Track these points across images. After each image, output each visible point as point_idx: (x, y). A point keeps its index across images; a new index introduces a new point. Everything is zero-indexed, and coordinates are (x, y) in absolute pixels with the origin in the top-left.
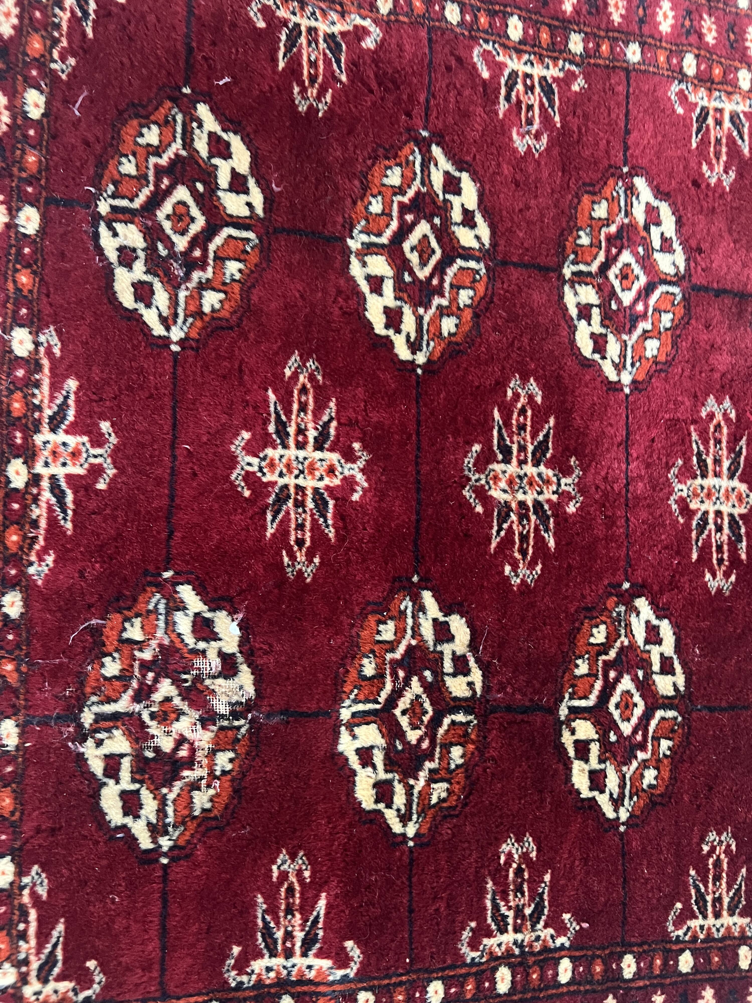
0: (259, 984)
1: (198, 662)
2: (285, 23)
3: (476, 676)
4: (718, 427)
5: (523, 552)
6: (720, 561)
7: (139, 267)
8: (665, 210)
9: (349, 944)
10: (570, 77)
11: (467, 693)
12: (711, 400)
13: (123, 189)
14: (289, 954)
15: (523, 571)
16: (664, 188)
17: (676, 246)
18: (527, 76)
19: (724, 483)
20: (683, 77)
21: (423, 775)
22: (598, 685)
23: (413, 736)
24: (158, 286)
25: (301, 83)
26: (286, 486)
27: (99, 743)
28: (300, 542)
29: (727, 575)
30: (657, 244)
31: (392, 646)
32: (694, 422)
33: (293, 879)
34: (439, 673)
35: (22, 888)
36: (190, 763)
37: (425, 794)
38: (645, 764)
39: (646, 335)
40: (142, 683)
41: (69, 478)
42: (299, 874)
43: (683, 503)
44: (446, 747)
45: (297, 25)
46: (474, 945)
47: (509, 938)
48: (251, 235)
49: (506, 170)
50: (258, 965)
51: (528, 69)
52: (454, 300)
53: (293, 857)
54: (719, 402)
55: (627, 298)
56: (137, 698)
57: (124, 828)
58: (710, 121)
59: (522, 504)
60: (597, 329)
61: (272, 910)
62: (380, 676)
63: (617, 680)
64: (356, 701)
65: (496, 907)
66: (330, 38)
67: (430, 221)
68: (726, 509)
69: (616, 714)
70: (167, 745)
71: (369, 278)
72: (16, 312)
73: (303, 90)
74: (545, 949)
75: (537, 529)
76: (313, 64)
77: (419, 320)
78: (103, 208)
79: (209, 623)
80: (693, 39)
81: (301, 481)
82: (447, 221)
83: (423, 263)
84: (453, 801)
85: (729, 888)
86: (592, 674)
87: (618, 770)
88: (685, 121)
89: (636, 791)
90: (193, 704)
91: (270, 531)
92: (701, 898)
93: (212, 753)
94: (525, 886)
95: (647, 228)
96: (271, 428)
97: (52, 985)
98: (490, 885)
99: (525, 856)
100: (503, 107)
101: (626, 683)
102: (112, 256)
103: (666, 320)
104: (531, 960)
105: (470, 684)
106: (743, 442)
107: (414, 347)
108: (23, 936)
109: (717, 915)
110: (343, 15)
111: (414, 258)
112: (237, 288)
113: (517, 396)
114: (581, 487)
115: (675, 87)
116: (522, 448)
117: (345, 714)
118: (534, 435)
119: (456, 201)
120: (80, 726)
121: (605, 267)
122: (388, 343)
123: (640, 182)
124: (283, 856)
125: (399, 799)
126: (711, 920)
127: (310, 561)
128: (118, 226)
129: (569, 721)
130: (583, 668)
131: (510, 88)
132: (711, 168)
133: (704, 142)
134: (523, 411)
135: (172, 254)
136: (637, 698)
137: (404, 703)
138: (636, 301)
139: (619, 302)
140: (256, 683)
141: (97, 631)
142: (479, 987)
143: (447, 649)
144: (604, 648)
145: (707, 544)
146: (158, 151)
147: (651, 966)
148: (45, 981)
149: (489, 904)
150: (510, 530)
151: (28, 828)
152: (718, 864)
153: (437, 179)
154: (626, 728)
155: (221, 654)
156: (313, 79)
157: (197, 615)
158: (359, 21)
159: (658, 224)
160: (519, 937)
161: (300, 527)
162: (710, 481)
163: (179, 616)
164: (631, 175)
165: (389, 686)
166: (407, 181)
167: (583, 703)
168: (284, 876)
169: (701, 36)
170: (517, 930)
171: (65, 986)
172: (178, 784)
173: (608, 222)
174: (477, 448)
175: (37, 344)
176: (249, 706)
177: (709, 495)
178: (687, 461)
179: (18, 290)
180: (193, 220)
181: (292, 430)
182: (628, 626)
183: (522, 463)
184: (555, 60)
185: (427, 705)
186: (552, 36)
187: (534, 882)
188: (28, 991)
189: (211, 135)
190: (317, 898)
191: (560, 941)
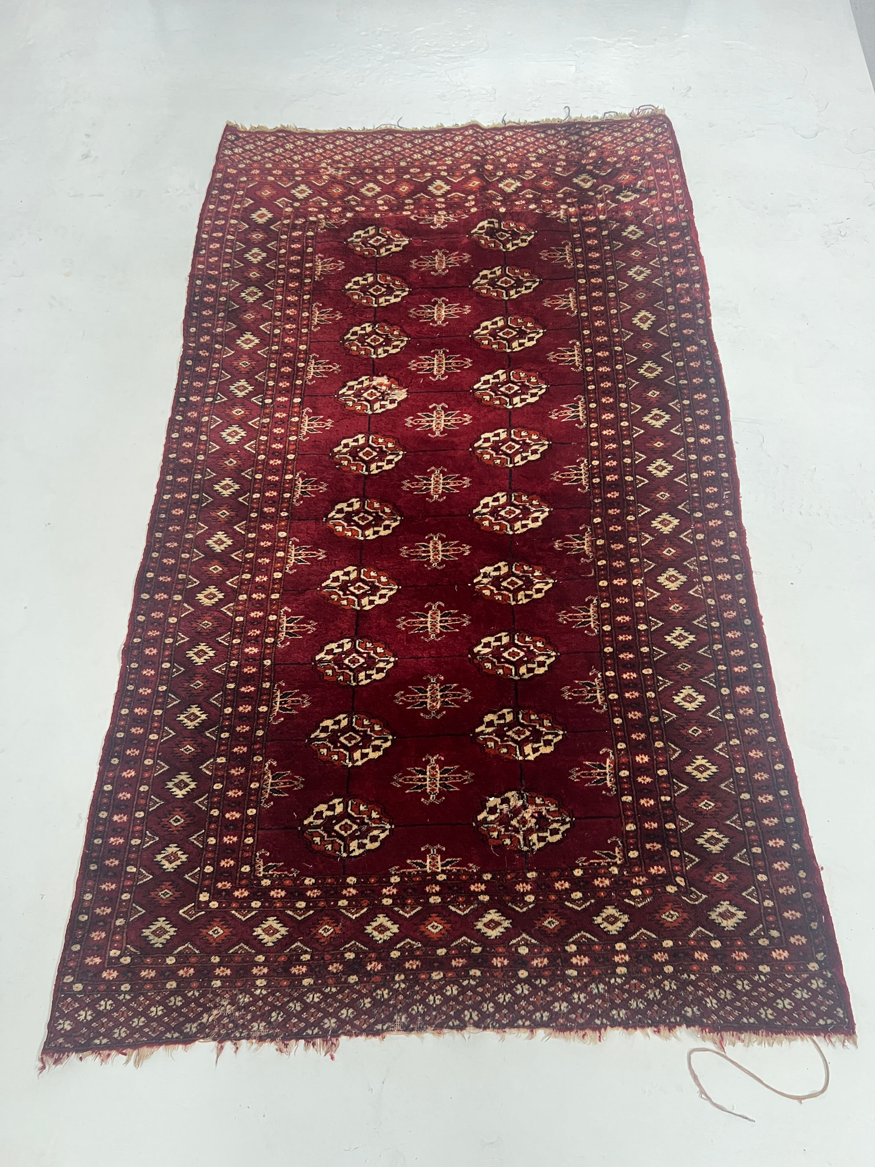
0: (615, 784)
1: (505, 812)
2: (270, 795)
3: (505, 711)
4: (408, 623)
5: (459, 695)
6: (459, 620)
7: (365, 841)
8: (327, 648)
9: (601, 752)
10: (279, 687)
11: (512, 714)
12: (398, 626)
13: (338, 849)
14: (605, 774)
15: (466, 695)
16: (319, 648)
17: (341, 642)
18: (281, 703)
19: (429, 619)
20: (275, 643)
21: (542, 729)
22: (507, 665)
23: (528, 733)
24: (371, 834)
25: (293, 787)
26: (440, 784)
27: (534, 844)
28: (460, 778)
29: (464, 617)
30: (340, 650)
31: (496, 742)
32: (407, 632)
33: (579, 774)
34: (505, 725)
35: (583, 866)
36: (540, 813)
37: (548, 728)
38: (535, 647)
39: (375, 653)
40: (513, 831)
41: (441, 861)
42: (577, 772)
43: (438, 636)
44: (531, 721)
45: (271, 790)
46: (602, 708)
47: (598, 695)
48: (350, 802)
49: (317, 709)
50: (609, 784)
51: (278, 703)
52: (367, 726)
53: (571, 774)
54: (399, 623)
55: (362, 660)
56: (518, 833)
57: (563, 834)
58: (291, 631)
59: (442, 696)
60: (374, 671)
61: (590, 780)
62: (507, 746)
63: (504, 658)
64: (516, 755)
65: (588, 700)
66: (273, 779)
67: (340, 737)
68: (439, 619)
69: (517, 658)
70: (534, 821)
71: (362, 759)
72: (385, 882)
73: (296, 786)
74: (602, 681)
75: (451, 691)
76: (285, 783)
77: (376, 739)
78: (345, 855)
79: (490, 808)
80: (260, 639)
81: (438, 779)
82: (339, 730)
83: (355, 738)
84: (550, 717)
85: (579, 612)
86: (503, 668)
87: (537, 656)
88: (291, 641)
89: (545, 649)
90: (520, 813)
91: (457, 789)
92: (583, 623)
93: (537, 805)
94: (580, 690)
95: (335, 654)
96: (419, 791)
97: (617, 854)
98: (580, 703)
99: (569, 690)
100: (294, 712)
101: (505, 655)
102: (361, 851)
103: (369, 645)
104: (606, 686)
105: (508, 713)
106: (413, 613)
107: (386, 740)
108: (599, 864)
109: (589, 617)
110: (265, 774)
111: (353, 742)
112: (369, 806)
113: (402, 701)
114: (434, 675)
115: (279, 646)
116: (421, 697)
117: (521, 758)
118: (416, 693)
119: (331, 728)
120: (528, 851)
121: (351, 670)
122: (386, 750)
123: (318, 658)
124: (571, 778)
125: (550, 737)
126: (591, 619)
127: (466, 774)
128: (351, 849)
129: (519, 676)
130: (501, 671)
131: (286, 709)
132: (309, 630)
133: (300, 633)
134: (407, 698)
135: (359, 830)
136: (511, 650)
137: (516, 737)
138: (363, 657)
139: (363, 663)
140: (511, 791)
141: (494, 847)
142: (616, 705)
143: (496, 722)
144: (493, 663)
145: (452, 625)
146: (322, 837)
147: (608, 641)
148: (616, 857)
149: (587, 703)
150: (451, 701)
151: (564, 866)
152: (570, 617)
153: (323, 735)
154: (522, 654)
155: (501, 804)
156: (291, 783)
157: (488, 813)
158: (267, 768)
159: (333, 650)
160: (598, 691)
161: (455, 778)
162: (429, 625)
163: (489, 819)
164: (315, 661)
165: (510, 743)
166: (325, 746)
167: (513, 671)
168: (578, 777)
169: (257, 636)
170: (596, 692)
171: (617, 850)
172: (547, 816)
173: (333, 669)
174: (422, 715)
175: (395, 874)
176: (519, 793)
177: (434, 626)
178: (422, 634)
179: (377, 882)
180: (346, 823)
181: (419, 783)
182: (484, 654)
183: (426, 697)
184: (274, 693)
185: (516, 729)
186: (265, 694)
187: (578, 686)
188: (619, 862)
189: (314, 819)
190: (585, 765)
191: (599, 676)
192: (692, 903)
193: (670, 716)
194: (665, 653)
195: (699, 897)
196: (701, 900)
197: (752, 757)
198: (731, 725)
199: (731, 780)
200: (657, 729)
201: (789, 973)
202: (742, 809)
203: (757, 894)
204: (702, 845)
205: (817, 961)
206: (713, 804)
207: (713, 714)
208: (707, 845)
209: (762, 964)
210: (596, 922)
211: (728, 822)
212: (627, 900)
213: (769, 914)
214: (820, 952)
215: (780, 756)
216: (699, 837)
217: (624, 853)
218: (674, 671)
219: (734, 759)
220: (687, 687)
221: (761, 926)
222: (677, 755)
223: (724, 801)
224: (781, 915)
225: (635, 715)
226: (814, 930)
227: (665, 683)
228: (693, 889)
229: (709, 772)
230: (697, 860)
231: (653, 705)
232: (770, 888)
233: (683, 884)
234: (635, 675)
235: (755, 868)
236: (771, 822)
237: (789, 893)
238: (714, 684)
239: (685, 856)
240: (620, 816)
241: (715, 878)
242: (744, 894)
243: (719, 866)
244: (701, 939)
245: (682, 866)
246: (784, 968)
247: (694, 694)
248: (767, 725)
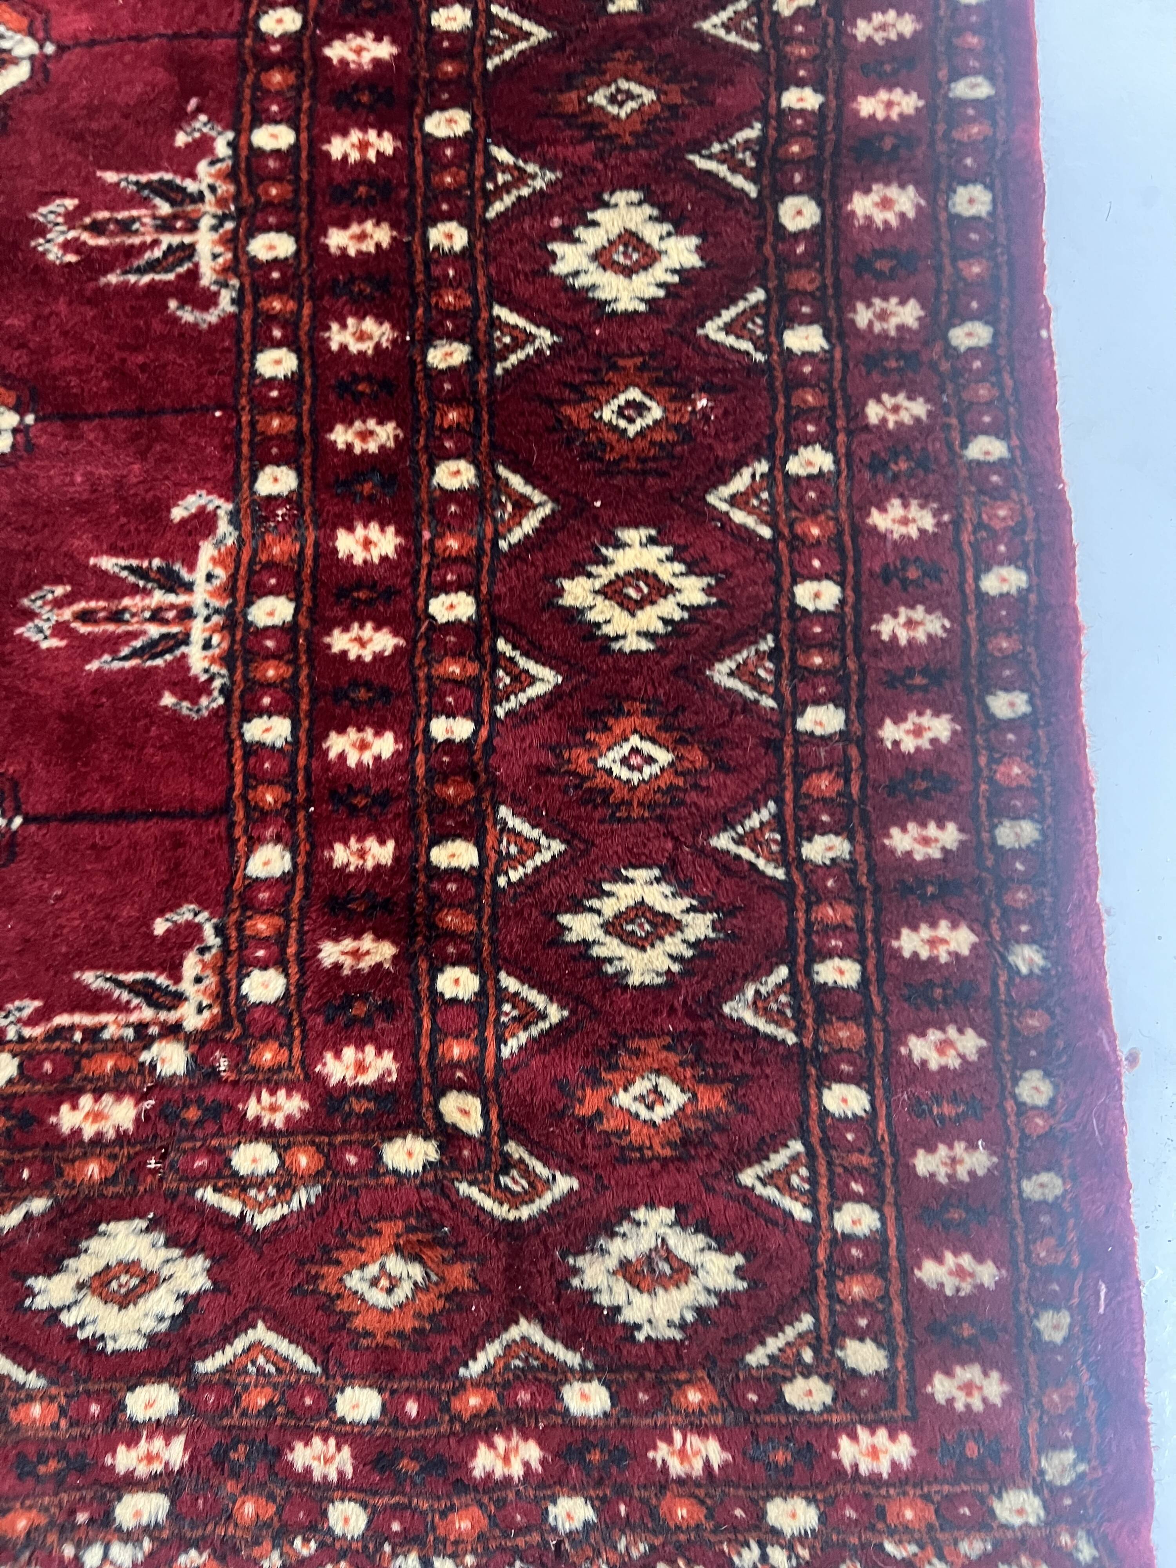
0: (226, 659)
9: (178, 513)
14: (186, 614)
33: (67, 614)
35: (21, 1039)
42: (59, 604)
46: (207, 300)
47: (204, 241)
50: (198, 662)
53: (30, 615)
61: (111, 644)
65: (153, 266)
74: (232, 174)
94: (122, 215)
97: (187, 987)
98: (113, 278)
99: (72, 219)
104: (248, 200)
108: (95, 1032)
124: (27, 631)
142: (279, 289)
148: (179, 998)
149: (146, 279)
160: (206, 222)
168: (61, 629)
170: (194, 227)
171: (190, 967)
187: (117, 199)
188: (192, 1023)
190: (97, 571)
191: (222, 148)
192: (501, 1211)
193: (522, 339)
194: (540, 33)
195: (536, 1187)
196: (544, 1202)
197: (882, 537)
198: (803, 382)
199: (768, 643)
200: (453, 401)
201: (902, 1533)
202: (798, 781)
203: (813, 1180)
204: (586, 944)
205: (1039, 1487)
206: (664, 757)
207: (728, 328)
208: (611, 947)
209: (787, 1490)
210: (40, 1303)
211: (723, 841)
212: (208, 1195)
213: (853, 1269)
214: (1063, 1446)
215: (1018, 530)
216: (577, 907)
217: (224, 984)
218: (570, 119)
219: (798, 543)
220: (621, 197)
221: (807, 1321)
222: (530, 523)
223: (719, 744)
224: (906, 1272)
225: (361, 336)
226: (1052, 1347)
227: (521, 177)
228: (515, 1150)
229: (668, 608)
230: (555, 1014)
231: (452, 284)
232: (876, 1152)
233: (473, 1125)
234: (386, 144)
235: (820, 1059)
236: (926, 841)
237: (962, 1173)
238: (752, 176)
239: (502, 995)
240: (225, 808)
241: (624, 1099)
242: (748, 1177)
243: (652, 1046)
244: (522, 1377)
245: (482, 1043)
246: (882, 1514)
247: (652, 233)
248: (980, 377)
